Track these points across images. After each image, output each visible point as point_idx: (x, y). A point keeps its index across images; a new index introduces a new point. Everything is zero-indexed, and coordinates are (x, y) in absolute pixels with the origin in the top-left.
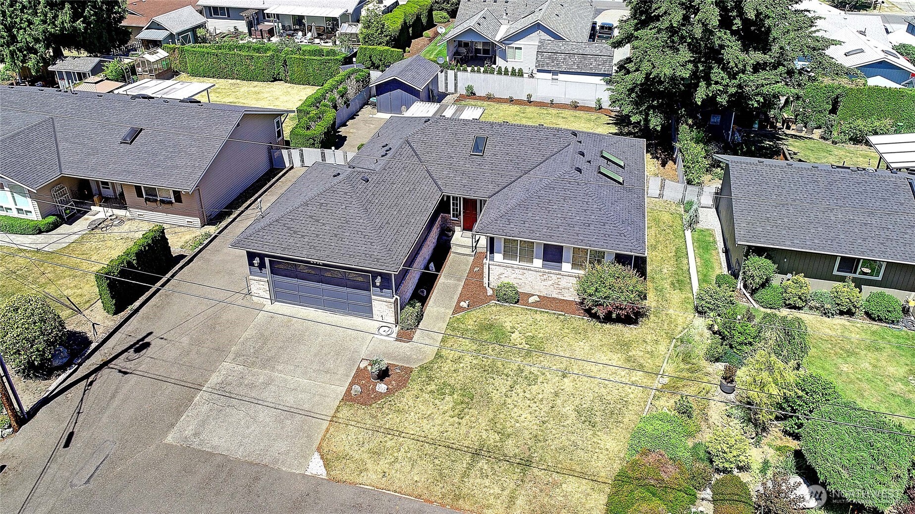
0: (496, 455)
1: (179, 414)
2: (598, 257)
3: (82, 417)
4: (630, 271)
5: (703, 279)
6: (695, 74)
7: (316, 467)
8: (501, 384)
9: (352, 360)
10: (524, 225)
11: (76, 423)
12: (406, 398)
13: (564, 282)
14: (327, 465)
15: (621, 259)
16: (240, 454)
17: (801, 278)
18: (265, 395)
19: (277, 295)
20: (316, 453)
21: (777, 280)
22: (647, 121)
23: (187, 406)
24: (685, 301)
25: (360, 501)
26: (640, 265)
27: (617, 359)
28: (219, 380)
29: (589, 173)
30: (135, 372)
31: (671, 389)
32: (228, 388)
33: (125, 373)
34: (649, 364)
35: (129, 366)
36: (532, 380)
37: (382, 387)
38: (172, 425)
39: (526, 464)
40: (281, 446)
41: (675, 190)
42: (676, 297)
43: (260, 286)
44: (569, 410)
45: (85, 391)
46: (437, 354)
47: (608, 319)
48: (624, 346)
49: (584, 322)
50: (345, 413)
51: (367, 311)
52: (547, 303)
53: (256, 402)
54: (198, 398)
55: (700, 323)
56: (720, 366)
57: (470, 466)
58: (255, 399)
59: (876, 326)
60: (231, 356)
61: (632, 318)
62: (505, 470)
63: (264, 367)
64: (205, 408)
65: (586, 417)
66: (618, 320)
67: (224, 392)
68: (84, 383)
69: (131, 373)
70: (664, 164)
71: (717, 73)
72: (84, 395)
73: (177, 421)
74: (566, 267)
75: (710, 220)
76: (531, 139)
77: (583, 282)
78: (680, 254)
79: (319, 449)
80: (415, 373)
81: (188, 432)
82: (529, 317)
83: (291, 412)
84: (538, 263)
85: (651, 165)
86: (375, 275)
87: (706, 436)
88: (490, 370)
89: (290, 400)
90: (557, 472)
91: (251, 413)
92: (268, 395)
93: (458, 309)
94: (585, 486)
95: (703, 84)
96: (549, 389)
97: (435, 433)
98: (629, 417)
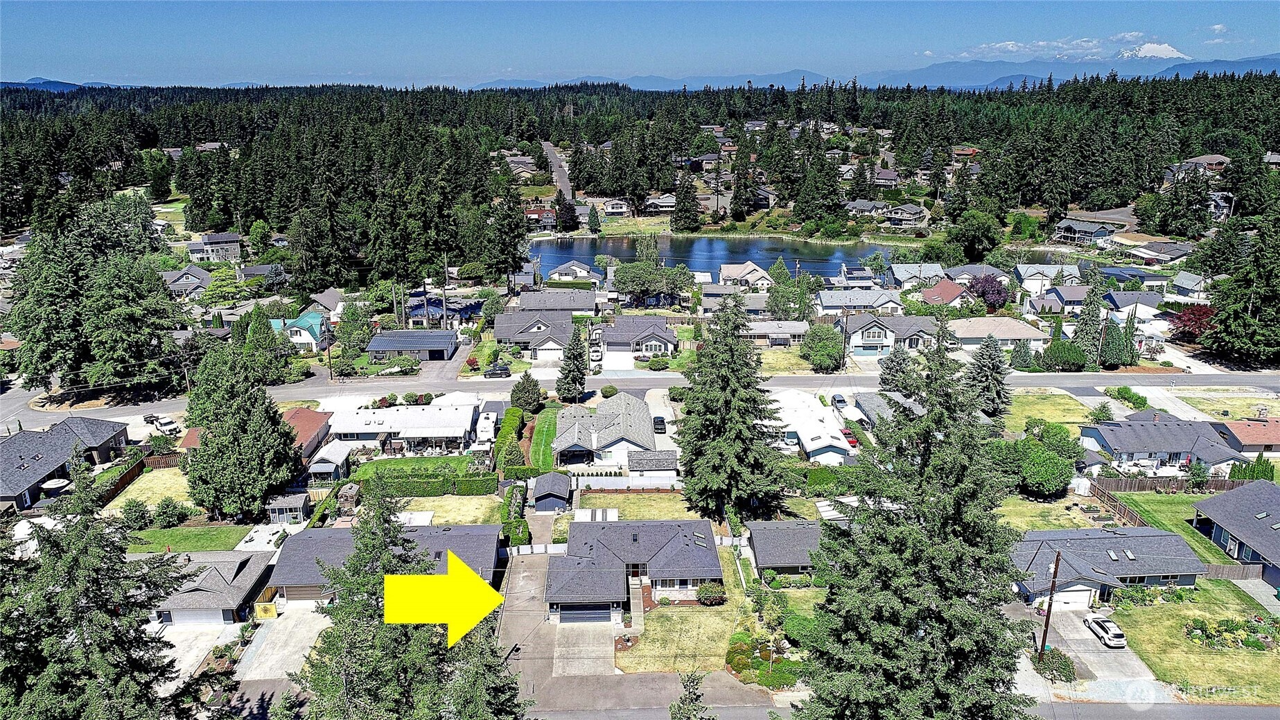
0: (683, 656)
1: (551, 667)
2: (703, 581)
4: (715, 584)
5: (748, 582)
6: (729, 485)
7: (618, 672)
8: (676, 635)
9: (611, 638)
10: (669, 573)
12: (641, 646)
13: (689, 593)
14: (622, 671)
15: (713, 580)
16: (586, 674)
17: (787, 575)
18: (582, 655)
19: (562, 620)
20: (615, 668)
21: (778, 578)
22: (708, 504)
23: (553, 664)
24: (741, 592)
25: (640, 678)
26: (721, 581)
27: (718, 619)
28: (560, 654)
29: (692, 546)
31: (741, 624)
32: (565, 656)
34: (731, 618)
36: (687, 631)
37: (629, 644)
38: (552, 671)
40: (599, 668)
41: (728, 541)
42: (737, 591)
43: (555, 618)
44: (704, 638)
46: (644, 629)
47: (712, 605)
48: (720, 613)
49: (703, 608)
50: (619, 654)
51: (609, 619)
52: (683, 603)
53: (580, 658)
54: (554, 661)
55: (749, 599)
56: (757, 614)
58: (578, 657)
59: (818, 589)
60: (557, 645)
61: (721, 602)
63: (574, 646)
64: (561, 663)
65: (712, 639)
66: (716, 604)
70: (720, 524)
71: (741, 485)
74: (690, 587)
75: (747, 553)
77: (699, 593)
78: (736, 572)
79: (616, 666)
80: (640, 637)
81: (560, 672)
82: (678, 609)
83: (596, 658)
84: (677, 587)
85: (714, 526)
86: (613, 603)
87: (756, 636)
88: (669, 631)
89: (593, 655)
90: (706, 656)
91: (580, 661)
93: (645, 612)
94: (717, 658)
95: (734, 489)
96: (695, 633)
97: (658, 654)
98: (728, 636)
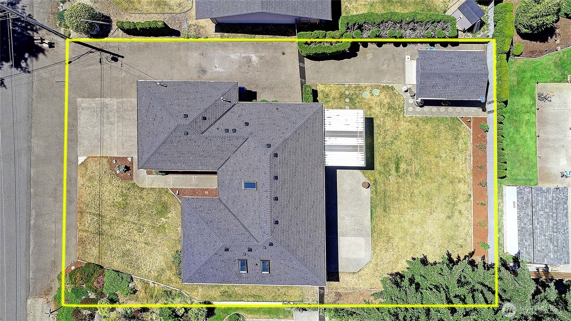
0: (101, 222)
1: (89, 97)
3: (78, 60)
7: (81, 159)
8: (134, 219)
10: (188, 222)
11: (75, 60)
12: (117, 182)
14: (82, 163)
16: (79, 129)
18: (106, 125)
20: (86, 157)
23: (92, 97)
25: (73, 180)
28: (107, 103)
30: (102, 65)
32: (105, 108)
33: (100, 62)
35: (104, 60)
36: (140, 231)
38: (84, 97)
39: (100, 234)
40: (86, 143)
45: (87, 53)
46: (143, 188)
53: (102, 124)
54: (97, 99)
57: (94, 214)
58: (103, 122)
60: (120, 100)
62: (95, 227)
63: (119, 117)
64: (94, 105)
67: (103, 107)
68: (90, 49)
69: (101, 64)
72: (86, 54)
73: (86, 98)
76: (259, 217)
79: (88, 157)
80: (131, 182)
81: (83, 105)
83: (101, 140)
88: (140, 212)
89: (106, 136)
90: (99, 245)
91: (97, 124)
92: (107, 127)
94: (96, 255)
